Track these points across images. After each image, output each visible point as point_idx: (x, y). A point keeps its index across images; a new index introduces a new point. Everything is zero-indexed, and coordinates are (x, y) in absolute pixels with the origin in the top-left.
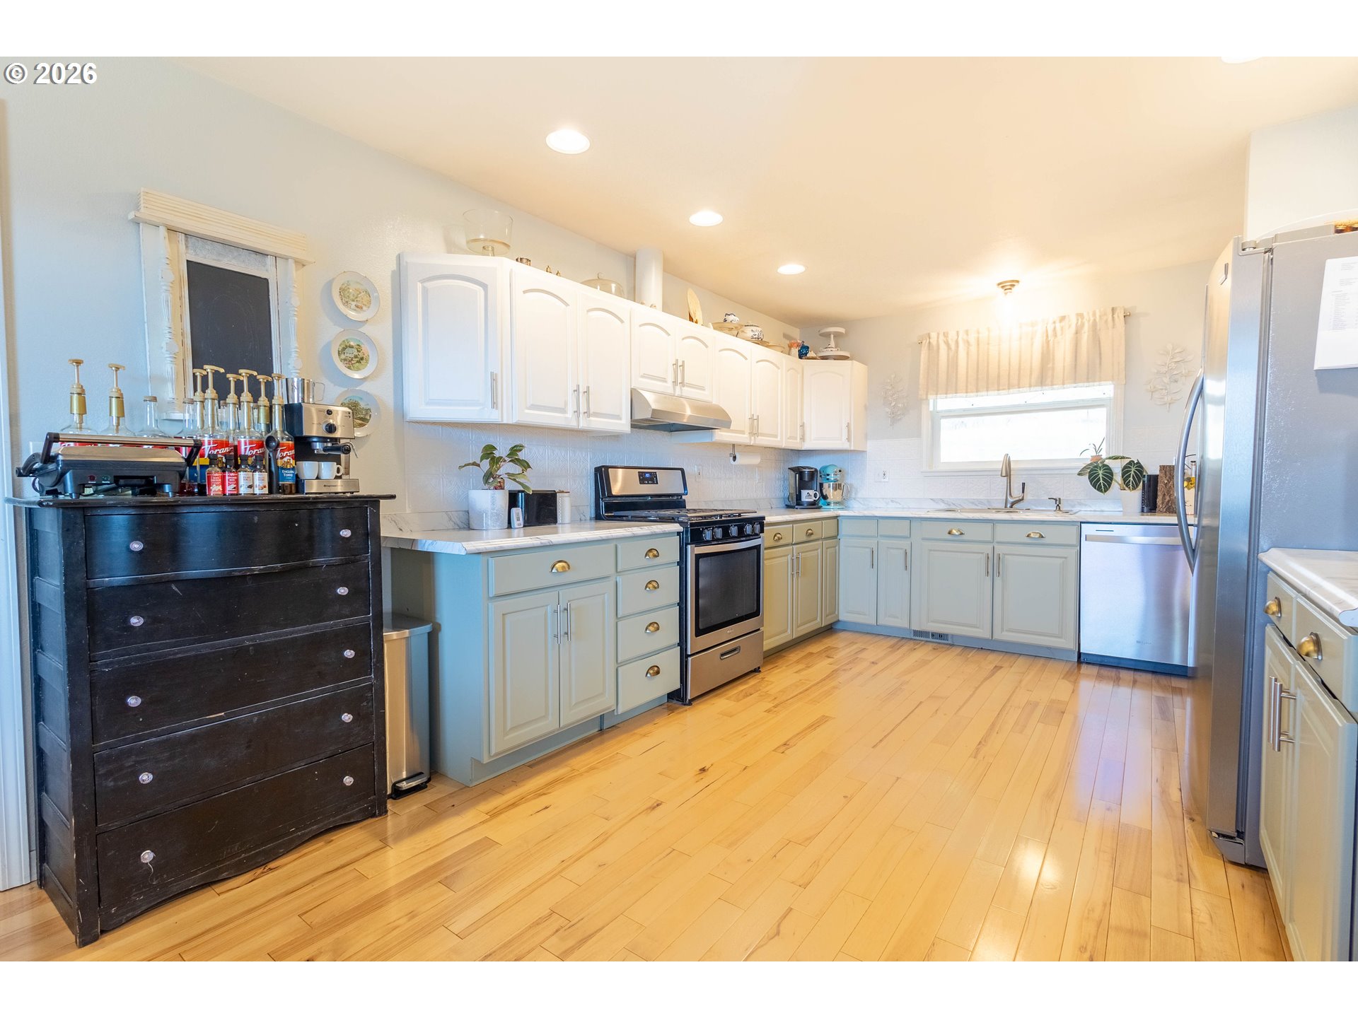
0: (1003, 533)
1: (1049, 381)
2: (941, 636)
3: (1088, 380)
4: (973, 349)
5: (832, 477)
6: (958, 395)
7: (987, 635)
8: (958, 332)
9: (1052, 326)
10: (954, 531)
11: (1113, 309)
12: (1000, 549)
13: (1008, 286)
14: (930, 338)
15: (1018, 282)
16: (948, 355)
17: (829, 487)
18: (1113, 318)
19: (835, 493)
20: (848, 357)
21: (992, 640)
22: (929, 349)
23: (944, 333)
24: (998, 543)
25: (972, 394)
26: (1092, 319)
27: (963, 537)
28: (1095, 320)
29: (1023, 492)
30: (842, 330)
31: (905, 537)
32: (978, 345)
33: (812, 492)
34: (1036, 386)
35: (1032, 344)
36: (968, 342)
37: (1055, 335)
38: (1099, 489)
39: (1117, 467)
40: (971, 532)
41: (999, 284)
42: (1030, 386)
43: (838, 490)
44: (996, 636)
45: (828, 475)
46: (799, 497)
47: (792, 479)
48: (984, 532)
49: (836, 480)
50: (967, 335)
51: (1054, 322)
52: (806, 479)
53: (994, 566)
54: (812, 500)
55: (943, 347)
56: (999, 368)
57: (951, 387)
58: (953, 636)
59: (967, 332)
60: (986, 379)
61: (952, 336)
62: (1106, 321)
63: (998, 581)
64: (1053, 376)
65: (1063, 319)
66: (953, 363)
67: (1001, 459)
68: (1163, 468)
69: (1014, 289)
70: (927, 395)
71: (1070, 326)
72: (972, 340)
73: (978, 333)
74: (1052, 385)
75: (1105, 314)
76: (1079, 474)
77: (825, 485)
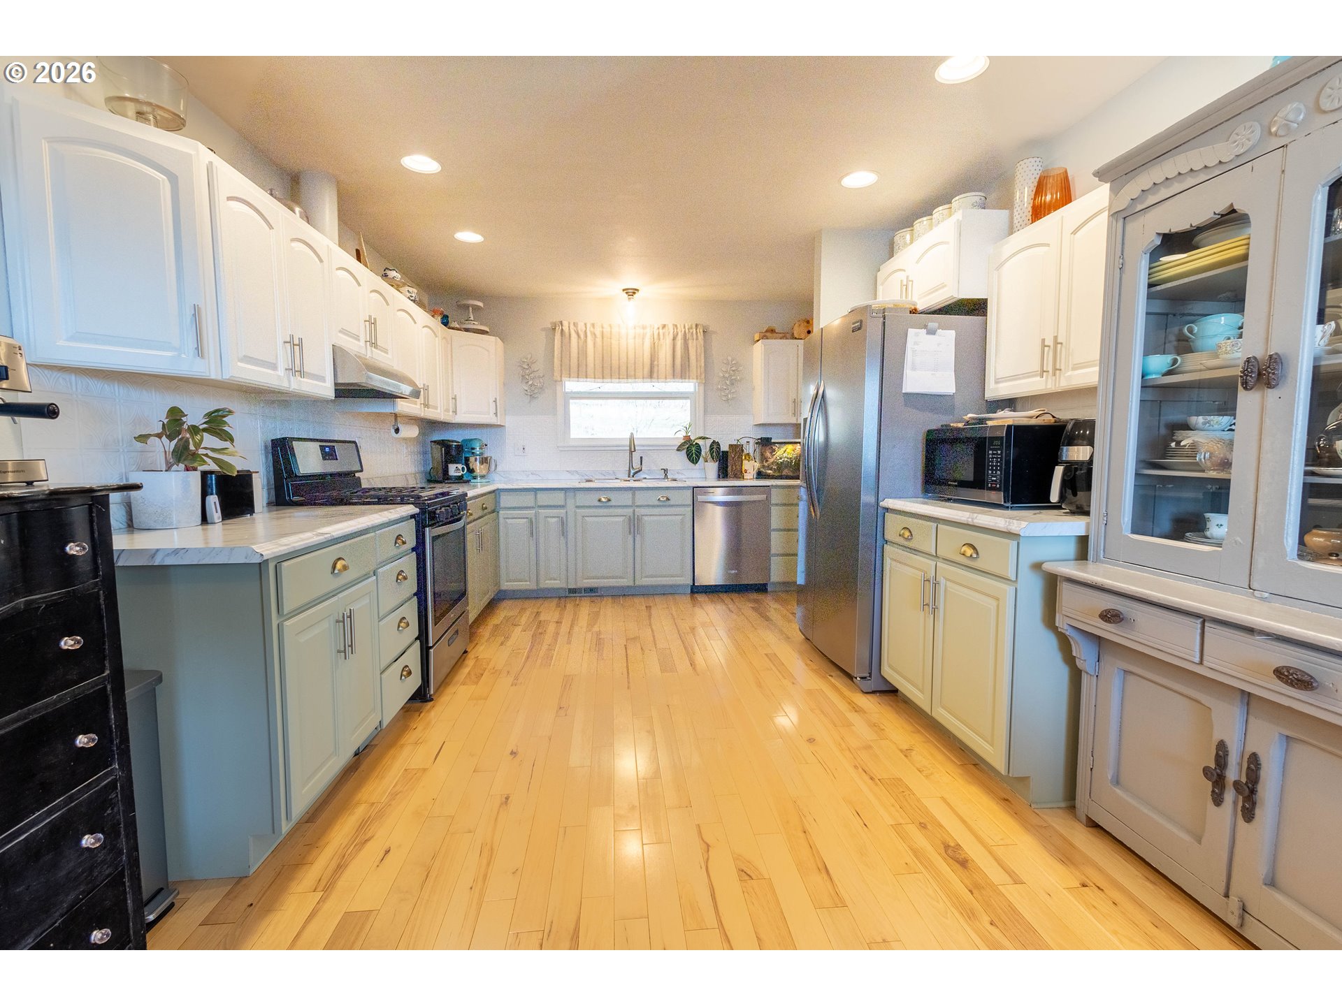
0: (641, 498)
1: (655, 375)
2: (592, 590)
3: (681, 378)
4: (599, 340)
5: (478, 451)
6: (588, 380)
7: (631, 583)
8: (585, 324)
9: (657, 332)
10: (603, 500)
11: (697, 325)
12: (640, 511)
13: (631, 292)
14: (562, 326)
15: (638, 290)
16: (578, 342)
17: (476, 460)
18: (697, 332)
19: (482, 467)
20: (487, 332)
21: (634, 587)
22: (562, 336)
23: (574, 323)
24: (637, 506)
25: (599, 380)
26: (683, 330)
27: (610, 504)
28: (685, 331)
29: (641, 464)
30: (480, 304)
31: (562, 507)
32: (603, 338)
33: (460, 466)
34: (646, 378)
35: (643, 344)
36: (594, 334)
37: (659, 339)
38: (692, 462)
39: (705, 446)
40: (617, 499)
41: (624, 290)
42: (643, 378)
43: (485, 464)
44: (637, 583)
45: (473, 449)
46: (446, 471)
47: (438, 453)
48: (626, 499)
49: (481, 454)
50: (594, 327)
51: (658, 328)
52: (454, 453)
53: (634, 526)
54: (460, 474)
55: (574, 335)
56: (619, 360)
57: (581, 372)
58: (602, 588)
59: (593, 325)
60: (610, 368)
61: (581, 327)
62: (692, 333)
63: (638, 538)
64: (658, 371)
65: (664, 326)
66: (583, 352)
67: (628, 436)
68: (731, 446)
69: (635, 296)
70: (561, 377)
71: (669, 333)
72: (598, 331)
73: (603, 328)
74: (658, 378)
75: (692, 328)
76: (678, 450)
77: (472, 459)
